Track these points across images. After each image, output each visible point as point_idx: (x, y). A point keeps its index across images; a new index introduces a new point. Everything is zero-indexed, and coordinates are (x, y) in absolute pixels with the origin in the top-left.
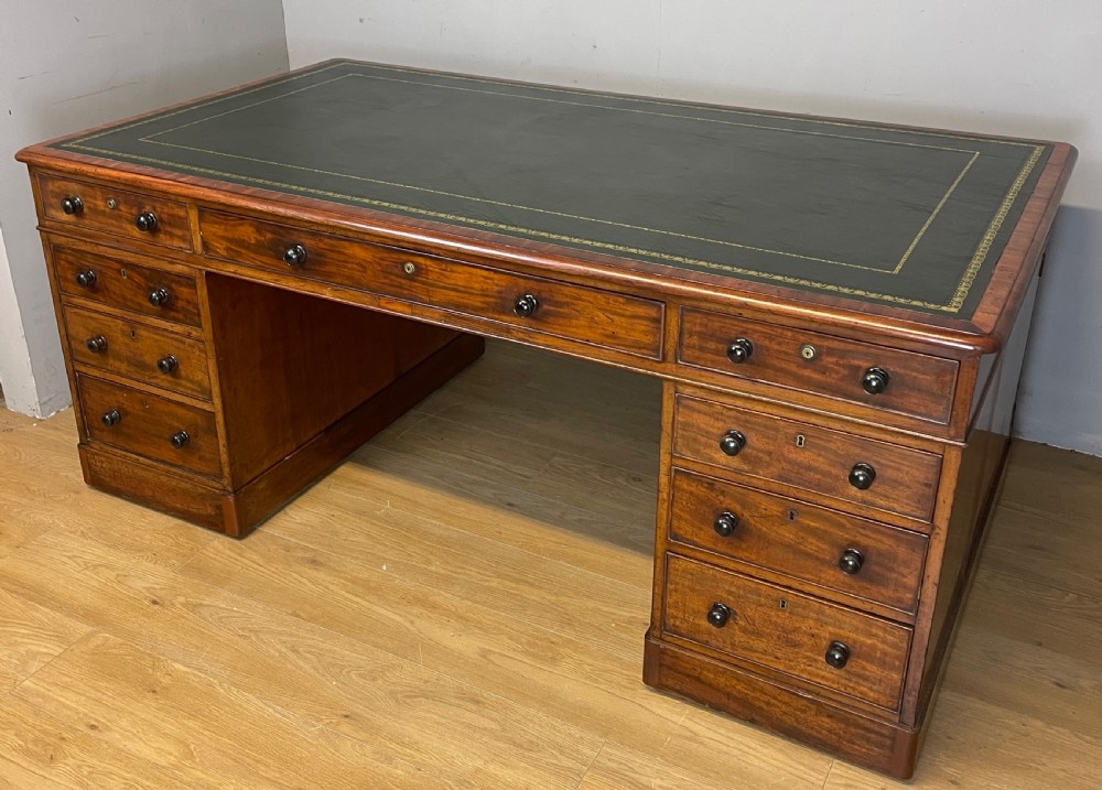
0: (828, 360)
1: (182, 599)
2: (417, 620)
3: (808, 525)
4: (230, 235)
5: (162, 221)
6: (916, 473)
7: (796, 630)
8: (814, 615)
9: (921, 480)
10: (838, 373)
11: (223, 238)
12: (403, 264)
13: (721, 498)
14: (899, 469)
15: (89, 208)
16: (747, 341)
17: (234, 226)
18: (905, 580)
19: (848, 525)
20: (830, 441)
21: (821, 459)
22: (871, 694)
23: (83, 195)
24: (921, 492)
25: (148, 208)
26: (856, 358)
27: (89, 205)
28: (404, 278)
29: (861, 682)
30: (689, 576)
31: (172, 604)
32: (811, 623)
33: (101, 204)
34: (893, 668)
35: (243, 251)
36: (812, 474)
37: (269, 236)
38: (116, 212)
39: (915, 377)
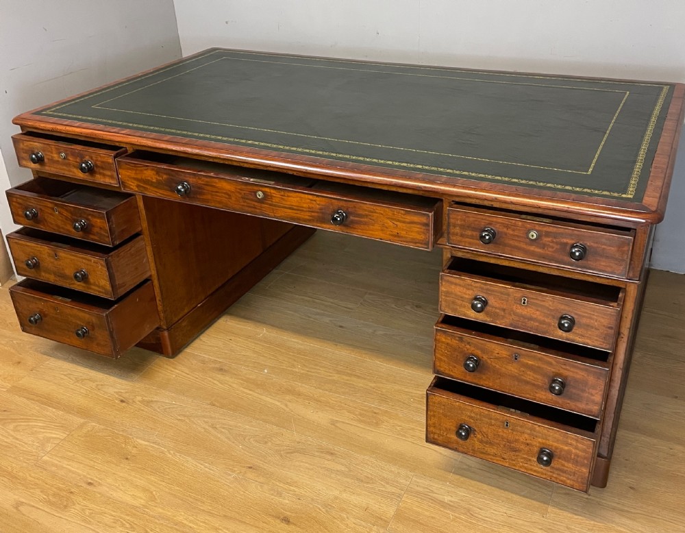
0: (546, 240)
1: (139, 398)
2: (288, 403)
3: (527, 364)
4: (139, 176)
5: (96, 165)
6: (602, 320)
7: (517, 441)
8: (529, 431)
9: (606, 325)
10: (553, 248)
11: (135, 179)
12: (255, 193)
13: (468, 346)
14: (590, 318)
15: (48, 159)
16: (492, 229)
17: (141, 170)
18: (593, 398)
19: (554, 363)
20: (544, 301)
21: (537, 312)
22: (568, 481)
23: (44, 151)
24: (606, 332)
25: (87, 158)
26: (566, 238)
27: (48, 157)
28: (256, 202)
29: (562, 474)
30: (443, 407)
31: (134, 402)
32: (526, 436)
33: (55, 156)
34: (583, 465)
35: (148, 187)
36: (532, 322)
37: (165, 176)
38: (67, 161)
39: (604, 249)
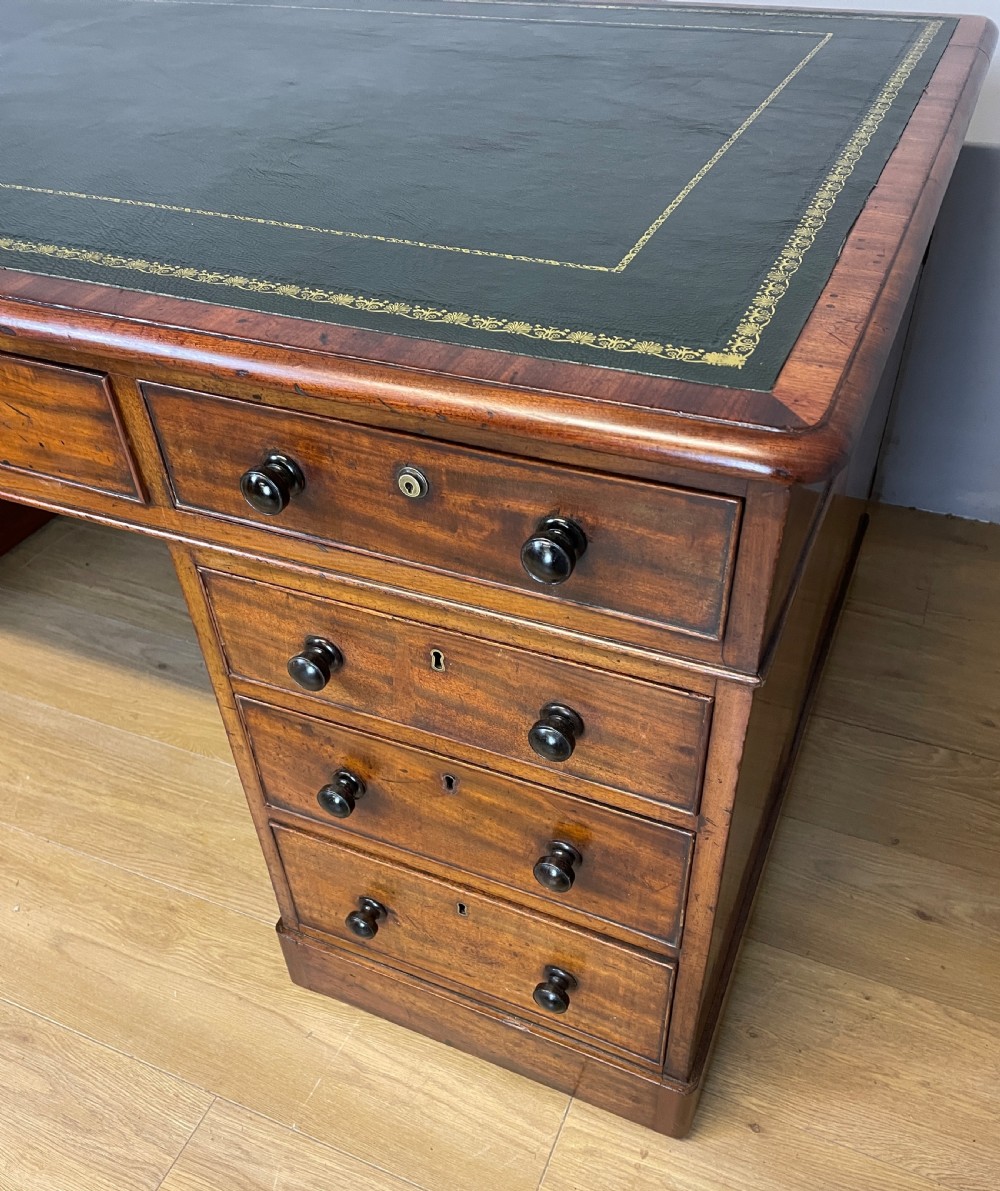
3: (480, 800)
6: (662, 728)
7: (488, 944)
8: (514, 929)
9: (672, 741)
13: (329, 749)
14: (626, 719)
18: (657, 897)
19: (546, 805)
20: (490, 662)
21: (479, 692)
22: (617, 1036)
24: (672, 761)
29: (598, 1020)
30: (312, 858)
32: (510, 937)
34: (646, 1011)
36: (469, 719)
39: (642, 538)
